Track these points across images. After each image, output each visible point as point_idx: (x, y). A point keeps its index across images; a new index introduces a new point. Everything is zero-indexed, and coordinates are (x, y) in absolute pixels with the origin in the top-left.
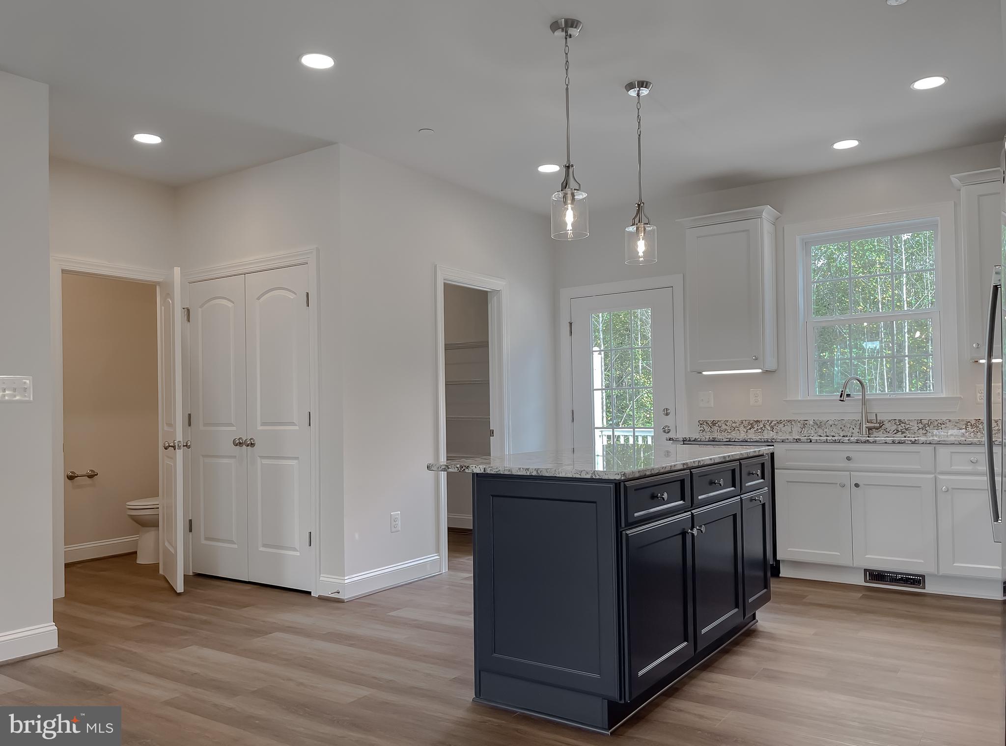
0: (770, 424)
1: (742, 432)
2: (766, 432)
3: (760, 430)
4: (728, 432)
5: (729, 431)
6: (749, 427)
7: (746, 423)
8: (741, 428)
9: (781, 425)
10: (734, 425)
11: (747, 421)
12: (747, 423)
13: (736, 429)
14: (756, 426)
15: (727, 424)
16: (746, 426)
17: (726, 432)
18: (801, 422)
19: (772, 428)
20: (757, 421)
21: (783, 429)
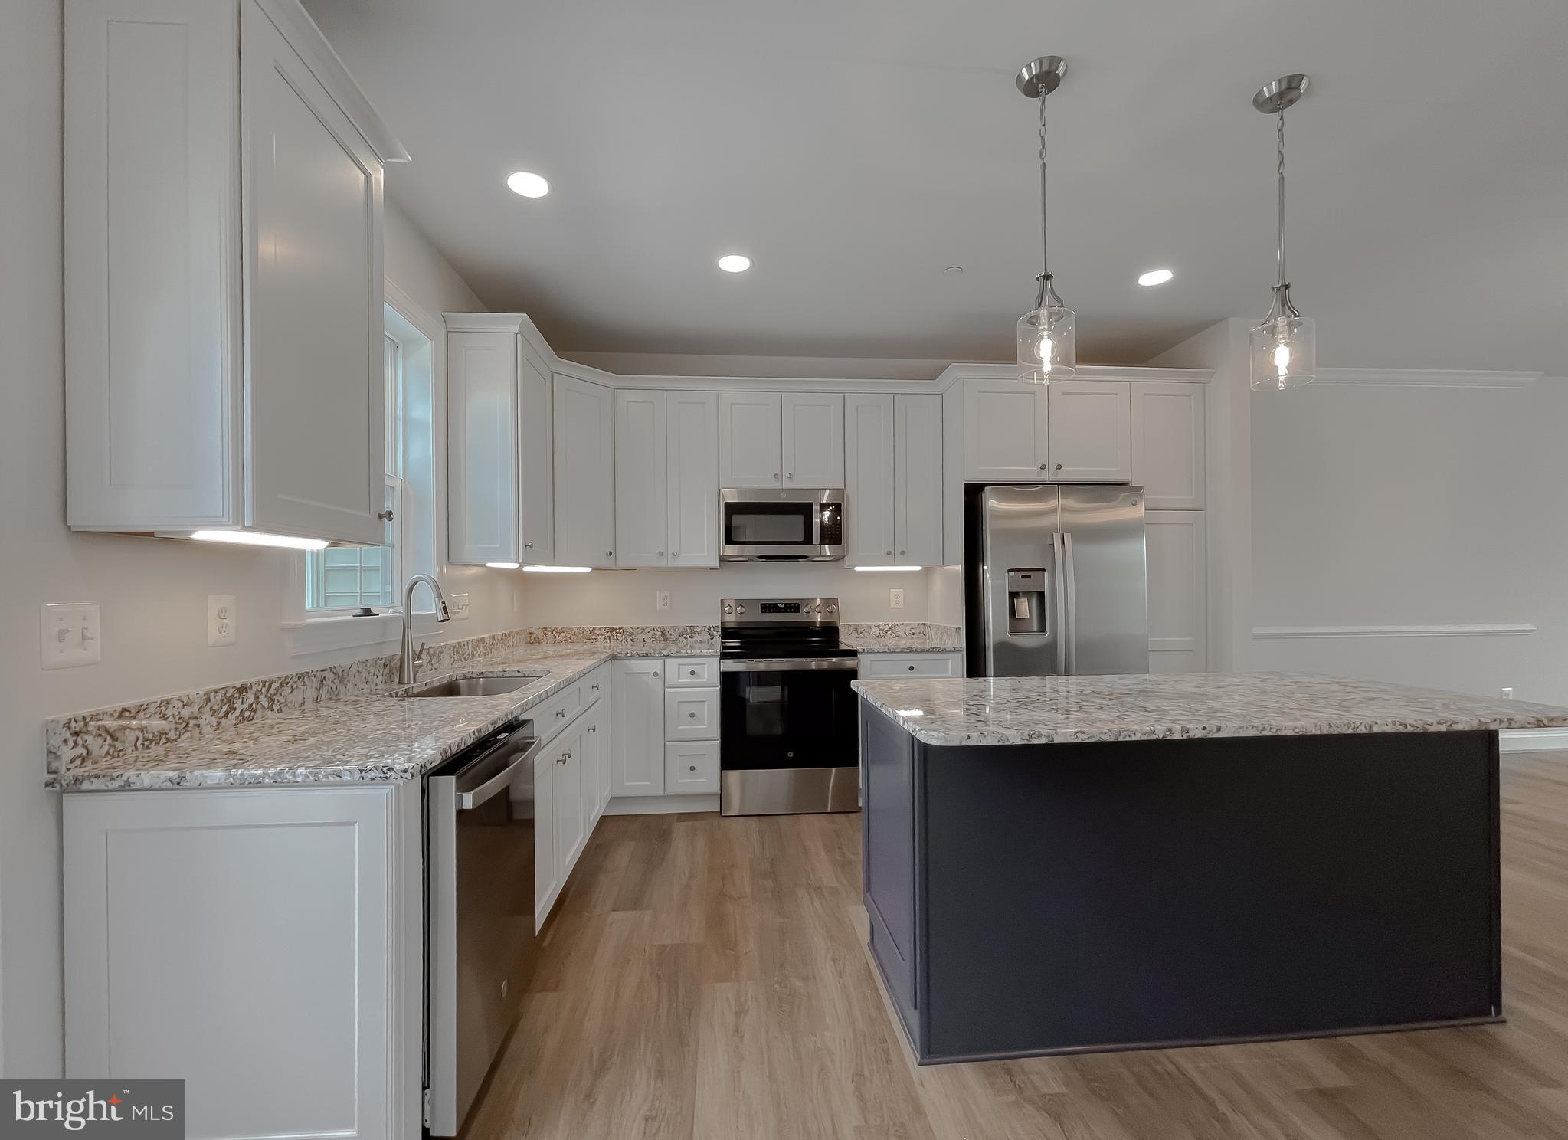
0: (268, 691)
1: (206, 729)
2: (259, 714)
3: (247, 714)
4: (168, 740)
5: (172, 735)
6: (225, 708)
7: (215, 700)
8: (207, 720)
9: (288, 690)
10: (186, 712)
11: (219, 694)
12: (219, 699)
13: (192, 723)
14: (239, 706)
15: (169, 712)
16: (216, 707)
17: (163, 740)
18: (318, 675)
19: (271, 699)
20: (243, 689)
21: (291, 698)
